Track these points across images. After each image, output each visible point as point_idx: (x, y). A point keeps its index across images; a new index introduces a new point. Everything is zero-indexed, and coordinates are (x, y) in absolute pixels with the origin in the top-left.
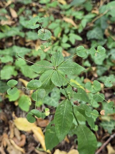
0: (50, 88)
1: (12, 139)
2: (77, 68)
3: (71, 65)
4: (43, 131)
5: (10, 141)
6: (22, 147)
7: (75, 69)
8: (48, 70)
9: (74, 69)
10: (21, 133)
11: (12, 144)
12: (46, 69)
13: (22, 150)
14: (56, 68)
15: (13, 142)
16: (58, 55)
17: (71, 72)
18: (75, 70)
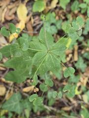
1: (8, 9)
4: (24, 29)
5: (5, 8)
6: (5, 19)
10: (15, 14)
11: (3, 10)
12: (45, 43)
13: (3, 20)
14: (49, 52)
15: (6, 10)
17: (50, 66)
18: (53, 68)
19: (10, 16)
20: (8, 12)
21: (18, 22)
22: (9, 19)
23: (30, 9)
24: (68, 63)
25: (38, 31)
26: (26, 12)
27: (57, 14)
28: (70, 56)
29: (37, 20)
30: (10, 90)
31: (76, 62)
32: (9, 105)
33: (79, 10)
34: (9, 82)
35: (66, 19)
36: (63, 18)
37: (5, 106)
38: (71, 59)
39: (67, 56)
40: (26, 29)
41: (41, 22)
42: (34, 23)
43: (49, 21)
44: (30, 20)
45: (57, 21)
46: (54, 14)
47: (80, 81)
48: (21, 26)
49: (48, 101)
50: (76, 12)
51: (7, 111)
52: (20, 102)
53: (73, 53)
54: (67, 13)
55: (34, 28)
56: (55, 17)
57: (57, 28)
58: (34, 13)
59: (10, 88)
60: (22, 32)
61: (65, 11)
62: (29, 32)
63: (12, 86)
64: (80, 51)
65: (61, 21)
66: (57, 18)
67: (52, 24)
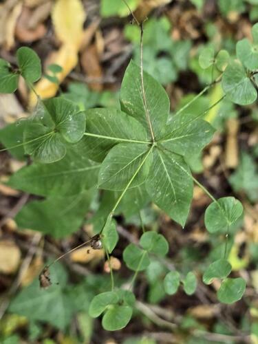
0: (92, 151)
1: (24, 7)
2: (179, 203)
3: (180, 183)
4: (74, 70)
5: (16, 4)
6: (16, 38)
7: (173, 200)
8: (142, 122)
9: (170, 196)
10: (48, 22)
11: (11, 10)
12: (141, 116)
13: (11, 41)
14: (155, 144)
15: (18, 10)
16: (201, 134)
17: (160, 193)
18: (169, 200)
19: (32, 30)
20: (25, 16)
21: (56, 47)
22: (28, 37)
23: (93, 7)
24: (207, 175)
25: (119, 74)
26: (80, 16)
27: (176, 24)
28: (215, 151)
29: (113, 41)
30: (34, 257)
31: (232, 171)
32: (29, 303)
33: (243, 9)
34: (28, 232)
35: (204, 39)
36: (195, 34)
37: (17, 305)
38: (218, 162)
39: (207, 152)
40: (80, 69)
41: (127, 49)
42: (106, 50)
43: (151, 43)
44: (93, 40)
45: (176, 44)
46: (165, 23)
47: (243, 229)
48: (65, 59)
49: (148, 289)
50: (233, 16)
51: (23, 319)
52: (65, 292)
53: (223, 143)
54: (205, 20)
55: (105, 65)
56: (169, 33)
57: (175, 66)
58: (104, 19)
59: (32, 250)
60: (69, 79)
61: (199, 13)
62: (90, 79)
63: (38, 245)
64: (243, 136)
65: (188, 44)
66: (176, 34)
67: (162, 54)
